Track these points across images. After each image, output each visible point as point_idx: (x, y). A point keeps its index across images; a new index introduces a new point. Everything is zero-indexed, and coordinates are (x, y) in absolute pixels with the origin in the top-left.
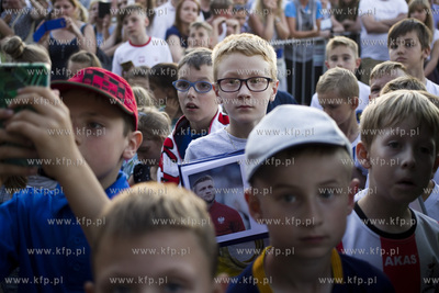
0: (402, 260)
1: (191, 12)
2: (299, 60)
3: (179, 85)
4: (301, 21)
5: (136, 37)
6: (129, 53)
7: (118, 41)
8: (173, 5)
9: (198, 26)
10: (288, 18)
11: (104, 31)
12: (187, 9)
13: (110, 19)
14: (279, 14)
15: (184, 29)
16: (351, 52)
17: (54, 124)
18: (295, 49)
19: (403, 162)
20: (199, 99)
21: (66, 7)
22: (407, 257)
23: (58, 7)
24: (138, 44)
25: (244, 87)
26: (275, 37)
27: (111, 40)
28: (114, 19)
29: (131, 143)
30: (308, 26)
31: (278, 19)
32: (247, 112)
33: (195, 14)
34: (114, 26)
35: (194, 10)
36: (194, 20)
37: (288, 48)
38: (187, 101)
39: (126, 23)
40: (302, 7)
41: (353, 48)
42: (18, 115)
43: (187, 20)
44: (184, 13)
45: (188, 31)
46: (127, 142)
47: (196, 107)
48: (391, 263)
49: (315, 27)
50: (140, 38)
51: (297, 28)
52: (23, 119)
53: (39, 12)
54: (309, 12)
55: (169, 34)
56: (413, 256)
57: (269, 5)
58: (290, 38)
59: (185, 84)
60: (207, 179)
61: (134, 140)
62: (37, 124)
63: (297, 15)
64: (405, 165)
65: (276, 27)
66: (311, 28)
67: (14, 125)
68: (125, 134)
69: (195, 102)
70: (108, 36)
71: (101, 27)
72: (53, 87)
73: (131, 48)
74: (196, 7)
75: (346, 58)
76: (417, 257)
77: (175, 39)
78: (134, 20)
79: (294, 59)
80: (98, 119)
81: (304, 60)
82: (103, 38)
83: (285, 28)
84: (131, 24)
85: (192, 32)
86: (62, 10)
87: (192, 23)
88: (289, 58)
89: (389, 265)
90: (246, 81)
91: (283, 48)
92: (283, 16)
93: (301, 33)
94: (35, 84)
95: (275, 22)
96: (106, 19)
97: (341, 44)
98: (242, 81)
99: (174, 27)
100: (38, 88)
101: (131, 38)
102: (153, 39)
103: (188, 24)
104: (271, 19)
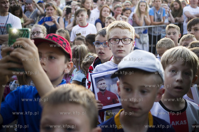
0: (179, 123)
1: (107, 12)
2: (155, 35)
3: (96, 44)
4: (156, 17)
5: (82, 23)
6: (79, 29)
7: (74, 25)
8: (99, 9)
9: (109, 18)
10: (150, 16)
11: (68, 21)
12: (105, 11)
13: (71, 15)
14: (146, 14)
15: (103, 20)
16: (176, 31)
17: (31, 54)
18: (153, 29)
19: (177, 79)
20: (105, 50)
21: (51, 10)
22: (182, 121)
23: (48, 10)
24: (82, 26)
25: (121, 42)
26: (144, 24)
27: (71, 24)
28: (73, 15)
29: (68, 67)
30: (159, 19)
31: (146, 16)
32: (121, 53)
33: (108, 13)
34: (73, 18)
35: (108, 12)
36: (108, 16)
37: (150, 29)
38: (99, 51)
39: (78, 16)
40: (157, 11)
41: (178, 29)
42: (16, 49)
43: (105, 16)
44: (103, 13)
45: (105, 21)
46: (66, 66)
47: (103, 53)
48: (174, 124)
49: (162, 20)
50: (84, 23)
51: (154, 20)
52: (18, 51)
53: (41, 11)
54: (160, 13)
55: (96, 22)
56: (185, 121)
57: (142, 10)
58: (151, 25)
59: (98, 43)
60: (103, 80)
61: (70, 66)
62: (23, 53)
63: (154, 14)
64: (178, 81)
65: (144, 20)
66: (160, 21)
67: (13, 53)
68: (65, 62)
69: (103, 51)
70: (70, 22)
71: (67, 19)
72: (31, 39)
73: (80, 27)
74: (109, 10)
75: (174, 33)
76: (187, 122)
77: (99, 24)
78: (82, 15)
79: (153, 34)
80: (53, 55)
81: (157, 35)
82: (68, 23)
83: (149, 20)
84: (80, 17)
85: (106, 21)
86: (50, 11)
87: (107, 17)
88: (150, 34)
89: (173, 125)
90: (121, 40)
91: (148, 29)
92: (148, 15)
93: (156, 22)
94: (24, 37)
95: (144, 18)
96: (69, 15)
97: (172, 27)
98: (120, 39)
99: (99, 19)
100: (25, 38)
101: (80, 23)
102: (89, 24)
103: (105, 18)
104: (143, 16)
